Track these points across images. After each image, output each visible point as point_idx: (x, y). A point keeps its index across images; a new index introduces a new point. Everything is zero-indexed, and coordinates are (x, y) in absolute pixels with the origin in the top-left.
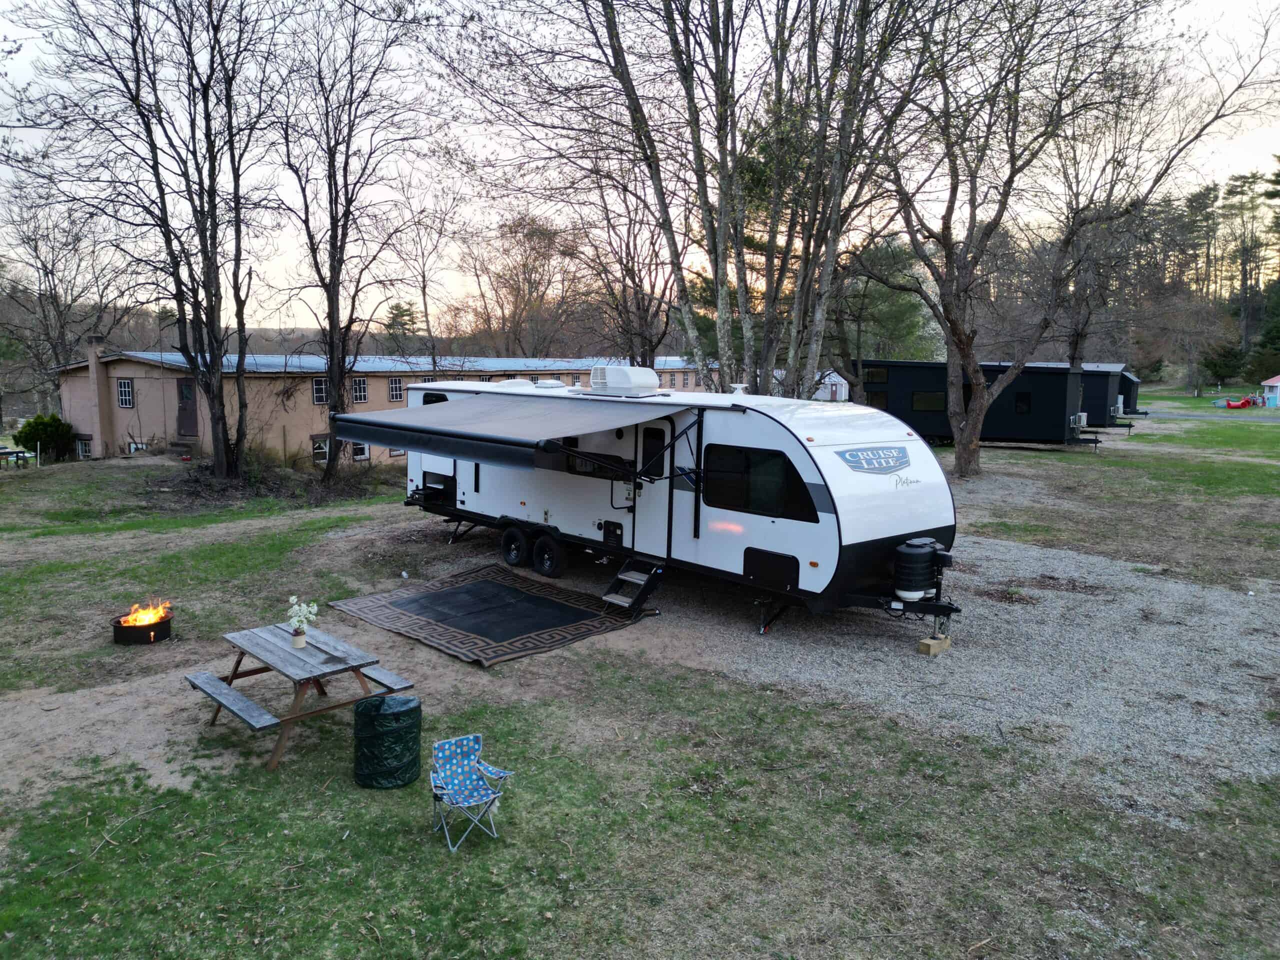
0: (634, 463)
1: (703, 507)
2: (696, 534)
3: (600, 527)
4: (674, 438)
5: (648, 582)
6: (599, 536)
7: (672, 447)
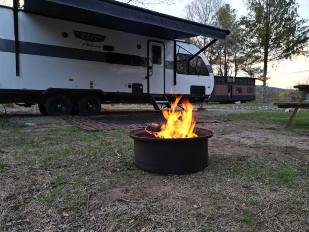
0: (147, 58)
1: (178, 75)
2: (175, 84)
3: (130, 86)
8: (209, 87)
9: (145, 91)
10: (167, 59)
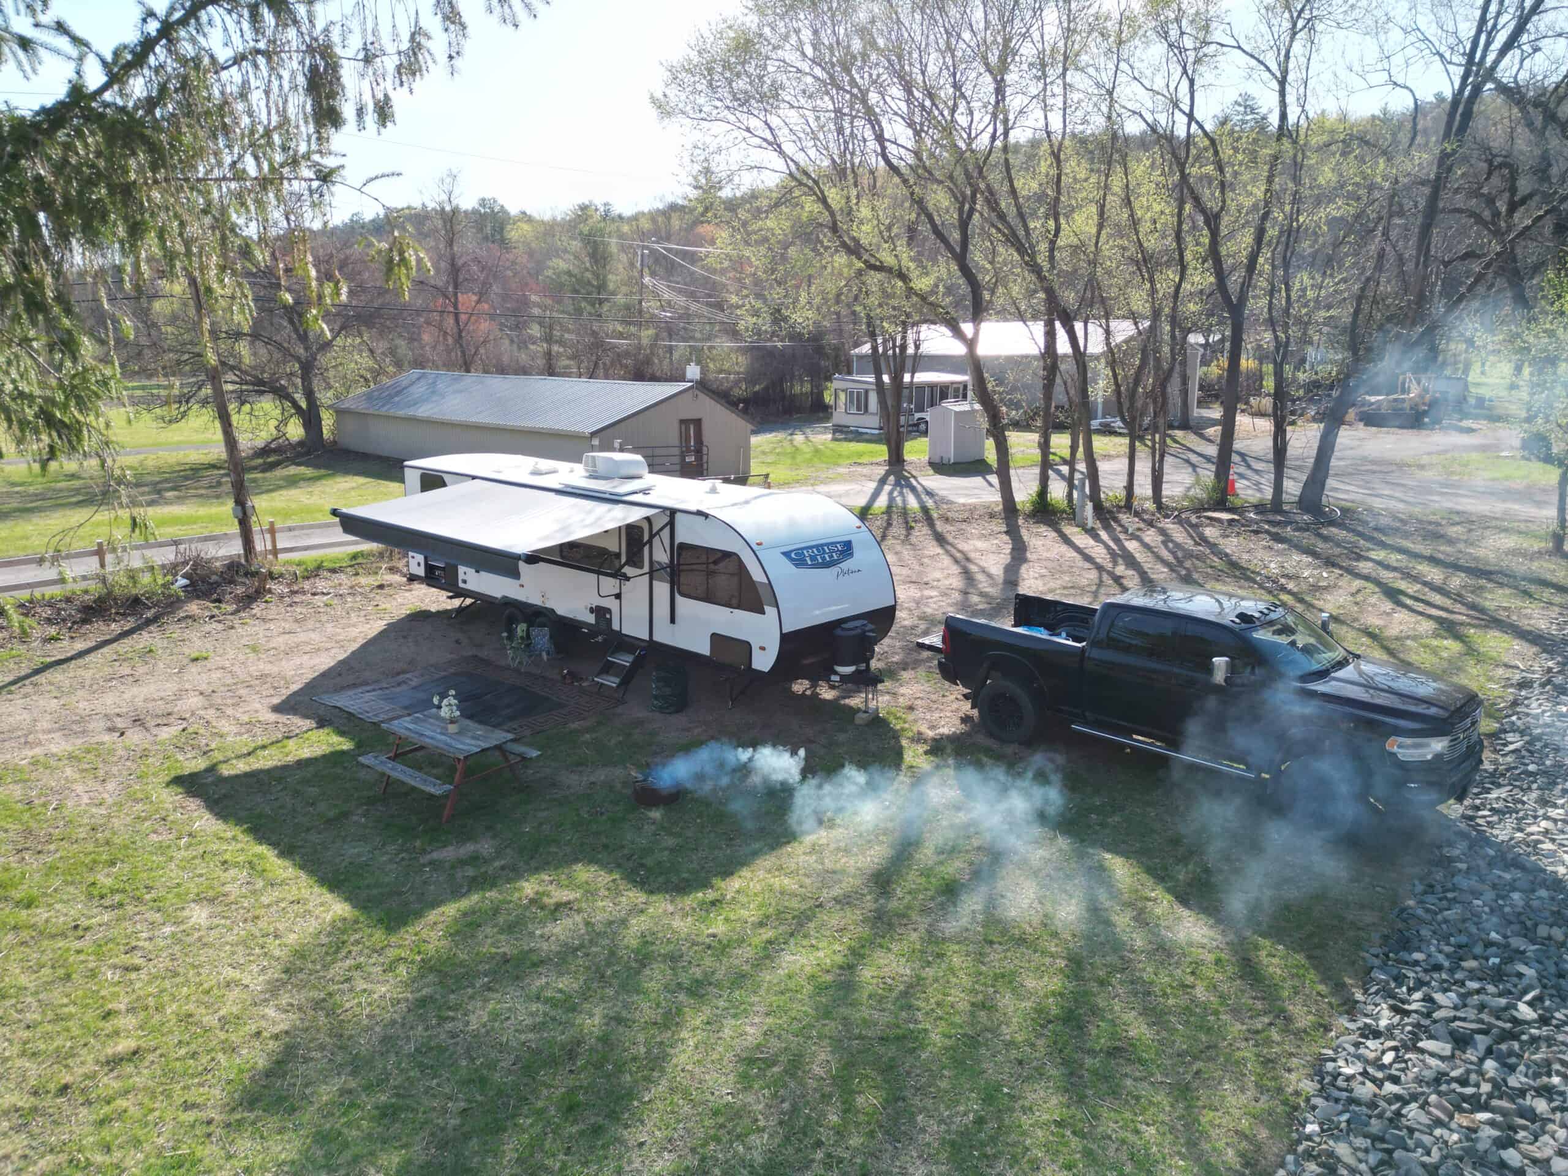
0: (618, 555)
1: (678, 598)
2: (673, 620)
3: (592, 610)
4: (652, 536)
5: (633, 663)
6: (591, 619)
7: (650, 542)
8: (763, 648)
9: (616, 626)
10: (656, 558)
